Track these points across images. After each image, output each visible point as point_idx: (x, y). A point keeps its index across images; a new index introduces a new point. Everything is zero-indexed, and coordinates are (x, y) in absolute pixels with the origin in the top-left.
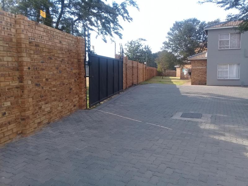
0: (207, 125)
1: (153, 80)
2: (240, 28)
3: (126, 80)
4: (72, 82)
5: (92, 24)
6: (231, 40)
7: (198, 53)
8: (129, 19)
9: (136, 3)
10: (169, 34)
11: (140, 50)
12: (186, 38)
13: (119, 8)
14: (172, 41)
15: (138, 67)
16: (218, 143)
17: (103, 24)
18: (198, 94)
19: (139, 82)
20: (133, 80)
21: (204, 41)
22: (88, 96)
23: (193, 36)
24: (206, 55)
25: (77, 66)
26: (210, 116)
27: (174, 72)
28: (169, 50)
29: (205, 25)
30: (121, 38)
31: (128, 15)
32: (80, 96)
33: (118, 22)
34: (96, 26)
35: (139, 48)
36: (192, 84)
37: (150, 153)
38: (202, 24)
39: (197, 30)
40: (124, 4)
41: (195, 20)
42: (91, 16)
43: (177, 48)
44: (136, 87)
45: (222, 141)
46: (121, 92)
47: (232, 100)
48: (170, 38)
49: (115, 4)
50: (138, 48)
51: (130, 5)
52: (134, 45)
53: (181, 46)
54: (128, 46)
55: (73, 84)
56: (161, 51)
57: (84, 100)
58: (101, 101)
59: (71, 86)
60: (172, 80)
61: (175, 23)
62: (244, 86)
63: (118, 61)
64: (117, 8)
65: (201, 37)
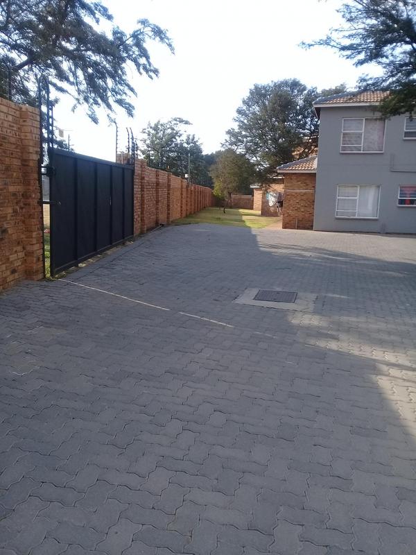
0: (304, 317)
1: (203, 215)
2: (382, 107)
3: (142, 213)
4: (7, 214)
5: (61, 75)
6: (366, 134)
7: (298, 159)
8: (151, 71)
9: (167, 35)
10: (239, 112)
11: (176, 145)
12: (276, 123)
13: (127, 42)
14: (246, 130)
15: (169, 186)
16: (323, 355)
17: (90, 80)
18: (293, 248)
19: (171, 220)
20: (157, 214)
21: (312, 133)
22: (47, 247)
23: (289, 121)
24: (315, 164)
25: (21, 177)
26: (313, 296)
27: (249, 200)
28: (240, 150)
29: (316, 97)
30: (130, 114)
31: (149, 62)
32: (29, 248)
33: (124, 78)
34: (72, 84)
35: (174, 140)
36: (285, 227)
37: (181, 380)
38: (310, 94)
39: (298, 107)
40: (139, 34)
41: (295, 84)
42: (60, 58)
43: (256, 144)
44: (164, 229)
45: (333, 351)
46: (130, 241)
47: (360, 264)
48: (242, 122)
49: (119, 33)
50: (172, 141)
51: (153, 37)
52: (162, 132)
53: (266, 142)
54: (149, 135)
55: (11, 220)
56: (223, 149)
57: (38, 259)
58: (81, 261)
59: (4, 223)
60: (244, 218)
61: (253, 87)
62: (387, 233)
63: (123, 169)
64: (123, 43)
65: (306, 123)
